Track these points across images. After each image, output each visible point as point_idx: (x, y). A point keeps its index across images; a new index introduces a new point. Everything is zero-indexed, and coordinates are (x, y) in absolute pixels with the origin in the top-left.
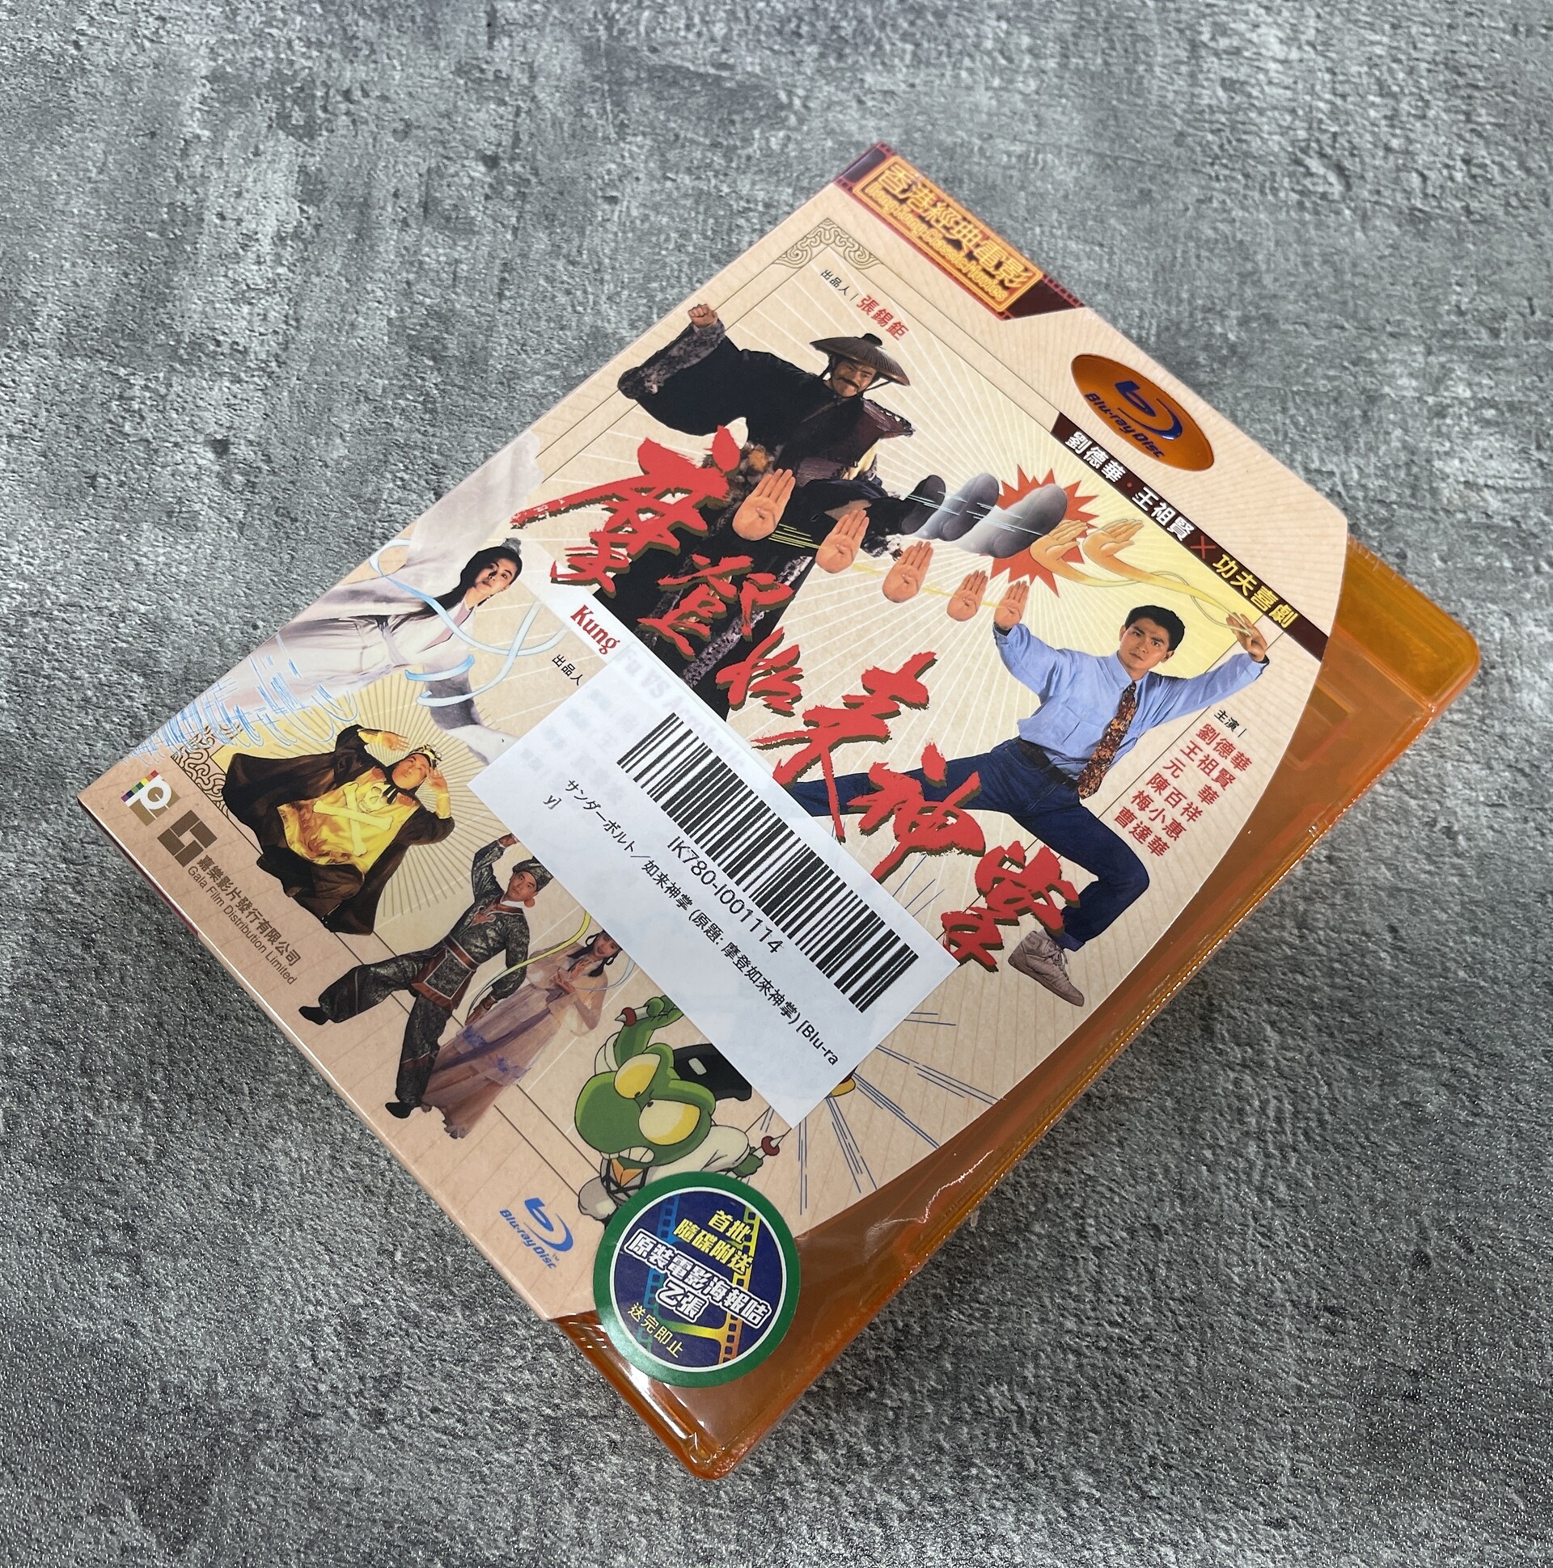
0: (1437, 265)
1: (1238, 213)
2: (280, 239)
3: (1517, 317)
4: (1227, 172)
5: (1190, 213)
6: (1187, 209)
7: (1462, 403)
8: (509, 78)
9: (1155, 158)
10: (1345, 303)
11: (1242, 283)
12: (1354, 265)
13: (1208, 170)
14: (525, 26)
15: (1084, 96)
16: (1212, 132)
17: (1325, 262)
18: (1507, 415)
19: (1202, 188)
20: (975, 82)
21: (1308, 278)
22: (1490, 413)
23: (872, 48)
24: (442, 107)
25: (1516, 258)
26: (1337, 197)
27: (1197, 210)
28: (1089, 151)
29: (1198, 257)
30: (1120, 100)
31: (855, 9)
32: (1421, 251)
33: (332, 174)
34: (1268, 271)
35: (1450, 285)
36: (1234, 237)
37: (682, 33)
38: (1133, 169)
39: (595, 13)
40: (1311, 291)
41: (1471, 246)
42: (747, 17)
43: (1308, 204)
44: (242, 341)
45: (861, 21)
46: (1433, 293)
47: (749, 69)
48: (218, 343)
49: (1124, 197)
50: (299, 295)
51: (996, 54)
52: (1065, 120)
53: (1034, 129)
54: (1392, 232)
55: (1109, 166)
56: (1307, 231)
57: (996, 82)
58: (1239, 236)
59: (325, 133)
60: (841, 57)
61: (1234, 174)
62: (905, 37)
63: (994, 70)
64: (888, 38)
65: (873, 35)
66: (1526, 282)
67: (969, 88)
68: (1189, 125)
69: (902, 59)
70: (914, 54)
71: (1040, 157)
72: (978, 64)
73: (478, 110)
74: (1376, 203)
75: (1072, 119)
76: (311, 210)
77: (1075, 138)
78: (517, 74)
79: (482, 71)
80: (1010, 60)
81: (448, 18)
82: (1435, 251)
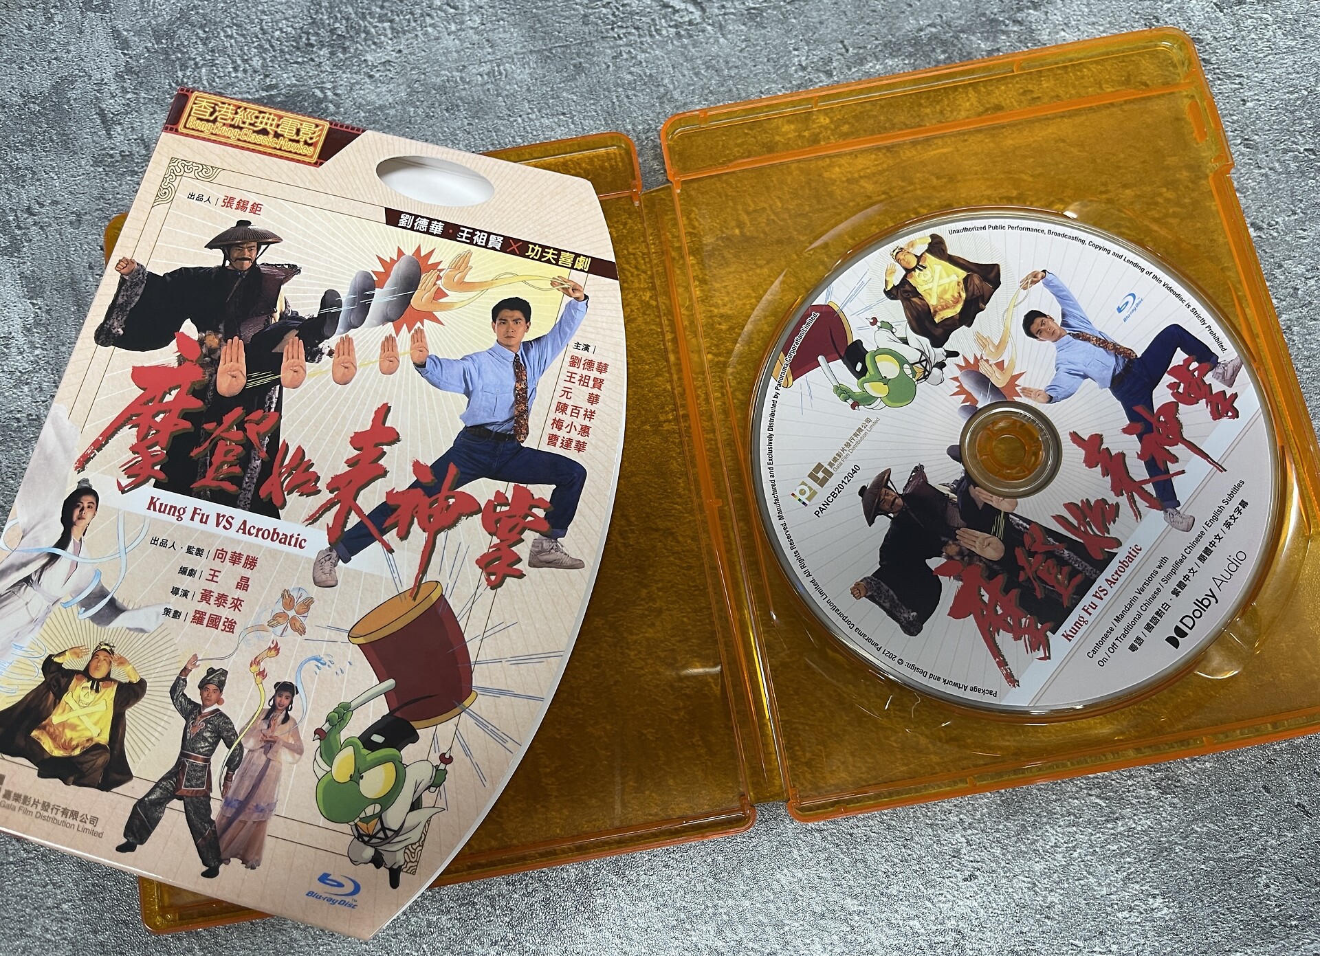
0: (778, 41)
1: (642, 56)
2: (28, 330)
4: (624, 31)
8: (131, 154)
9: (575, 40)
11: (661, 103)
12: (727, 62)
13: (611, 34)
14: (127, 113)
17: (708, 68)
19: (611, 48)
20: (439, 32)
23: (363, 35)
24: (96, 193)
25: (824, 17)
26: (699, 20)
27: (614, 64)
28: (531, 52)
29: (627, 97)
31: (340, 12)
32: (765, 36)
33: (43, 271)
34: (675, 89)
35: (790, 52)
36: (645, 74)
38: (563, 53)
41: (793, 20)
43: (683, 33)
45: (348, 19)
46: (782, 62)
47: (288, 83)
49: (566, 75)
52: (508, 35)
53: (490, 50)
54: (742, 31)
55: (548, 57)
56: (689, 51)
57: (453, 28)
58: (648, 72)
59: (26, 244)
60: (345, 50)
61: (629, 30)
62: (381, 19)
63: (448, 19)
64: (369, 23)
65: (360, 26)
66: (836, 31)
67: (437, 39)
68: (588, 8)
69: (386, 36)
70: (392, 29)
71: (501, 68)
74: (725, 14)
76: (39, 302)
77: (519, 46)
78: (135, 149)
79: (112, 156)
81: (74, 129)
82: (773, 32)
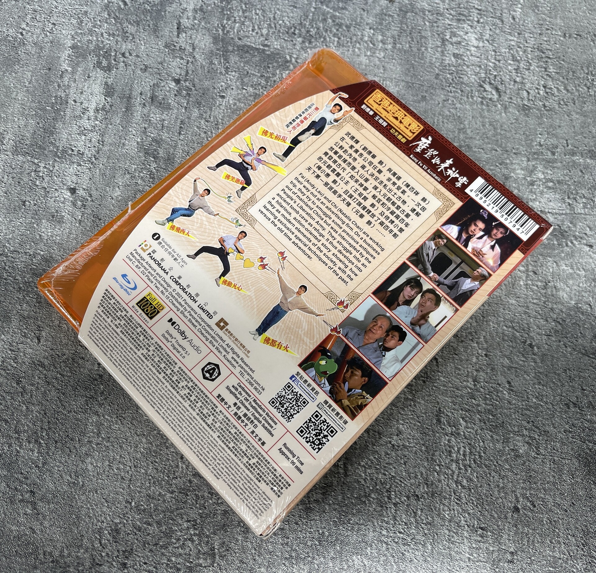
3: (562, 147)
5: (440, 105)
6: (439, 103)
7: (540, 180)
10: (497, 141)
15: (401, 59)
16: (449, 74)
18: (557, 185)
21: (484, 131)
22: (551, 184)
30: (415, 61)
37: (251, 33)
39: (218, 24)
40: (485, 136)
42: (275, 27)
44: (82, 150)
48: (73, 151)
50: (103, 132)
51: (369, 42)
72: (362, 46)
73: (173, 61)
75: (397, 68)
80: (374, 45)
